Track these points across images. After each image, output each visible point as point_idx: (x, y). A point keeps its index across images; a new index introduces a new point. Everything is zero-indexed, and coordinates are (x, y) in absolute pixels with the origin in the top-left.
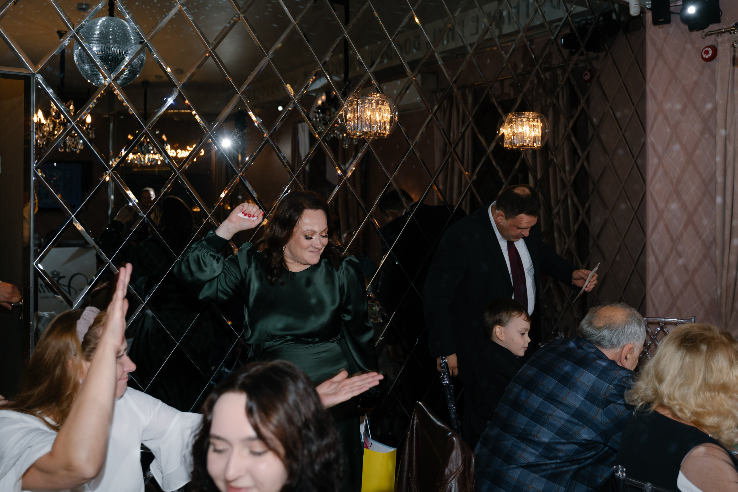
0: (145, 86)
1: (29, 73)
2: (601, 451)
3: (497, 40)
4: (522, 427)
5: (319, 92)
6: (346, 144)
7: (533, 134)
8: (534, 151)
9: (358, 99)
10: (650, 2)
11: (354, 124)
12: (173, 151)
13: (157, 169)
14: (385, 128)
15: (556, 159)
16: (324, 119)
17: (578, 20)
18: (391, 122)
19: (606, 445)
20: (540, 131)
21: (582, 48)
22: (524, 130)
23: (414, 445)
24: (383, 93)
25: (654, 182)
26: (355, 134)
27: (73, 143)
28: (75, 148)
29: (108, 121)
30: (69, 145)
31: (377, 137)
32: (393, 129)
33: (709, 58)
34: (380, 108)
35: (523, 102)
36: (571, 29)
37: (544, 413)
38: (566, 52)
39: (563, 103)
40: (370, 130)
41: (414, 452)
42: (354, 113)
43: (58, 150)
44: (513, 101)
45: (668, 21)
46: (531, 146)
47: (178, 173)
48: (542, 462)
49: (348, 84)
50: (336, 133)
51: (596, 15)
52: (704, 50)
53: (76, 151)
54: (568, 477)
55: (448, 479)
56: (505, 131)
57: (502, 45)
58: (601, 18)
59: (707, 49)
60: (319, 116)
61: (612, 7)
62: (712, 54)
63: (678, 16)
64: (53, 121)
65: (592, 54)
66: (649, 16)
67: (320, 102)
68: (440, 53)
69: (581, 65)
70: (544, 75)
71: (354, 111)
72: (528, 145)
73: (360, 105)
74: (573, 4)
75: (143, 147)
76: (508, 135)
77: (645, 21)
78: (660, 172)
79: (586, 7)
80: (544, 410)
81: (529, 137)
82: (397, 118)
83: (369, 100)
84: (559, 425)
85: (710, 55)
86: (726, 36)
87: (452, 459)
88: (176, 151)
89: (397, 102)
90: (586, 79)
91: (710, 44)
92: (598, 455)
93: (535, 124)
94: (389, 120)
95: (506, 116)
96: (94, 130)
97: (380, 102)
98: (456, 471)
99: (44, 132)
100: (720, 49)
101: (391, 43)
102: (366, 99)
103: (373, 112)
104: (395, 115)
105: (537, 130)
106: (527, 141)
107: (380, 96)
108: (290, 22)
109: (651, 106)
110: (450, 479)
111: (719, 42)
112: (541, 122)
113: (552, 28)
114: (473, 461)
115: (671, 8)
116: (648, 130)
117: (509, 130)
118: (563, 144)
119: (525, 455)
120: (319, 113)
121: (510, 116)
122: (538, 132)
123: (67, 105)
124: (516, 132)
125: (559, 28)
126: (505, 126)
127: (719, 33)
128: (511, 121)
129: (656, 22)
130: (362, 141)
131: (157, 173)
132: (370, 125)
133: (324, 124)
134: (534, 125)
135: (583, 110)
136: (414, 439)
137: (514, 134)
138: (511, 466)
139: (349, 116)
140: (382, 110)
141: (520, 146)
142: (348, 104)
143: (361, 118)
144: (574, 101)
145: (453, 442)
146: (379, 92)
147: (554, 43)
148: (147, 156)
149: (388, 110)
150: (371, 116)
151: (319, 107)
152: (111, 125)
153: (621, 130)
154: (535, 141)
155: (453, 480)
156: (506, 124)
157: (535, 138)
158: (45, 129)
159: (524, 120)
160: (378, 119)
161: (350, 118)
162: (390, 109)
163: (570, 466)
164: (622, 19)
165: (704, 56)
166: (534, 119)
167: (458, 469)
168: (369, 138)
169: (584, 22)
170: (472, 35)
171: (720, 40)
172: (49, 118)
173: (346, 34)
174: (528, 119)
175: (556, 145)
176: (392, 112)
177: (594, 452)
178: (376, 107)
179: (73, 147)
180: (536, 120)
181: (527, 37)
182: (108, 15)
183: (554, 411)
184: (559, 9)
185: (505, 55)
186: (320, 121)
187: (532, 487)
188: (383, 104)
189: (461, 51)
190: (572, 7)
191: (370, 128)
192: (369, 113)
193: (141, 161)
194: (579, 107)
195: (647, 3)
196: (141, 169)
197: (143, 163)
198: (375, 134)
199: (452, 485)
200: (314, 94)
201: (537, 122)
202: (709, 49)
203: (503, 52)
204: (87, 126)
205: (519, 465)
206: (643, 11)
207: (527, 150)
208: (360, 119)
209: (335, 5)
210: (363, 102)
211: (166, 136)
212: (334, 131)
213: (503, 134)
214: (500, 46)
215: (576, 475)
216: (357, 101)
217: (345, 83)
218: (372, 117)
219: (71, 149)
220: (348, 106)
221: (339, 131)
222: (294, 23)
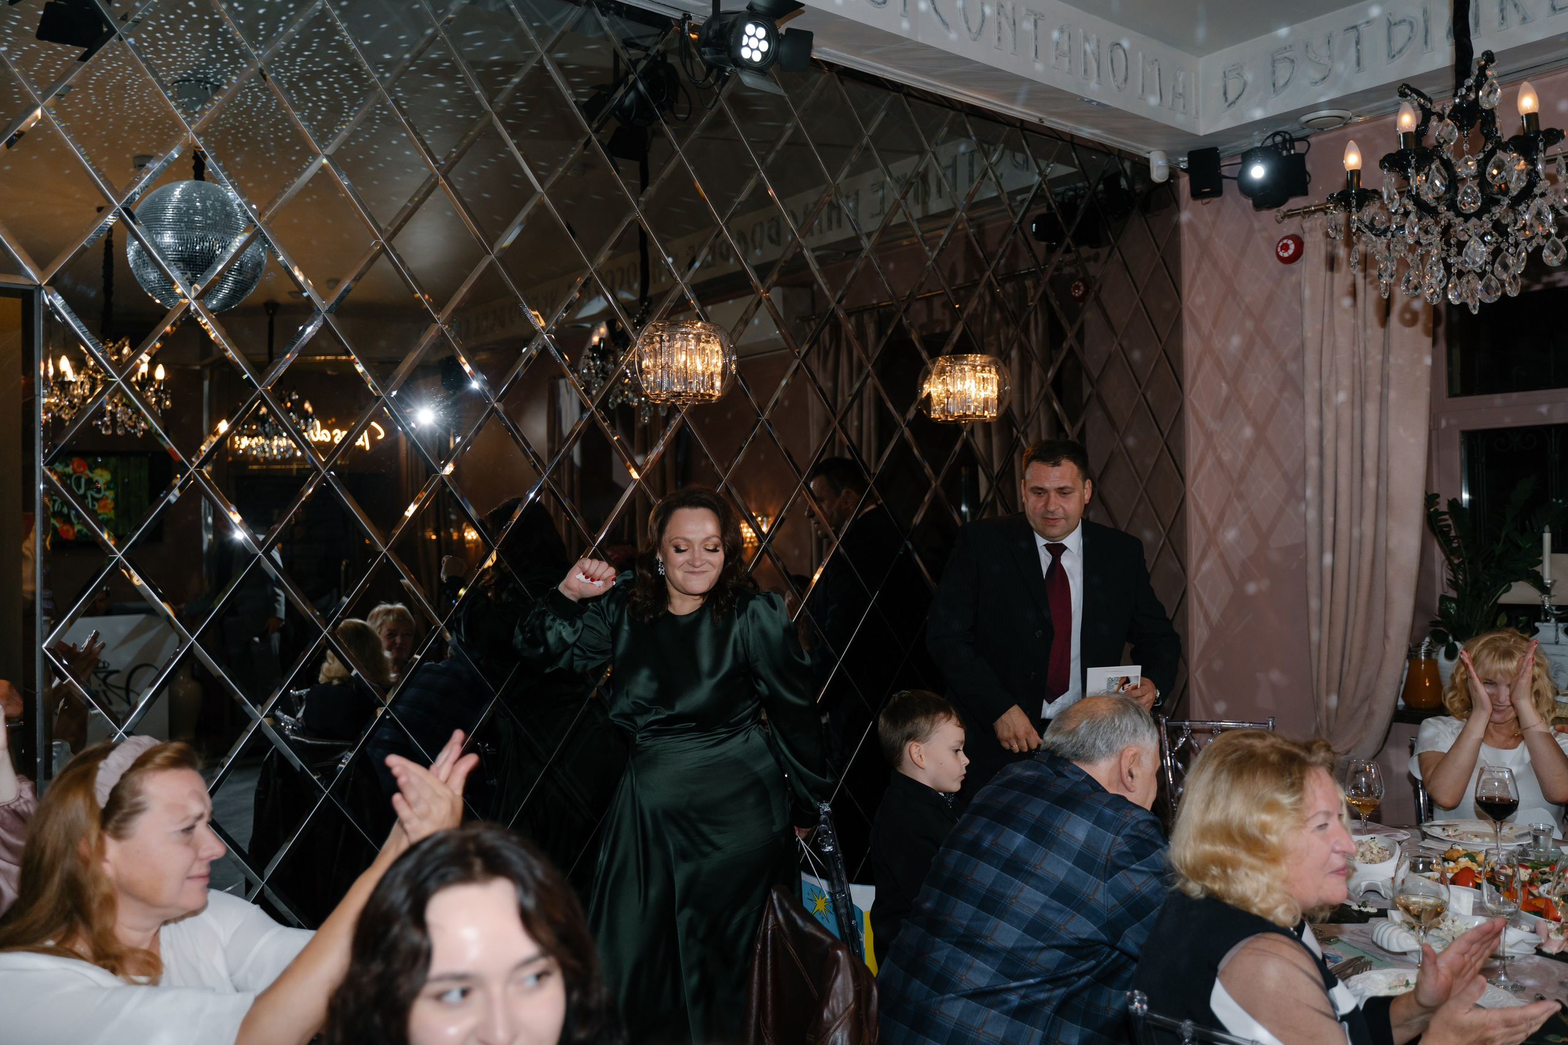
0: (271, 311)
1: (31, 285)
2: (1105, 960)
3: (915, 225)
4: (965, 923)
5: (595, 320)
6: (645, 415)
7: (983, 394)
8: (986, 425)
9: (663, 331)
10: (1186, 159)
11: (655, 378)
12: (326, 431)
13: (295, 466)
14: (713, 384)
15: (1026, 437)
16: (603, 370)
17: (1060, 189)
18: (723, 374)
19: (1113, 948)
20: (996, 389)
21: (1068, 240)
22: (966, 387)
23: (769, 968)
24: (708, 320)
25: (1199, 478)
26: (658, 395)
27: (130, 418)
28: (134, 427)
29: (199, 376)
30: (122, 421)
31: (698, 401)
32: (727, 386)
33: (1290, 256)
34: (704, 349)
35: (964, 335)
36: (1049, 207)
37: (1003, 896)
38: (1040, 247)
39: (1036, 338)
40: (686, 388)
41: (769, 981)
42: (656, 358)
43: (101, 431)
44: (946, 336)
45: (1217, 192)
46: (979, 416)
47: (324, 472)
48: (1002, 986)
49: (648, 306)
50: (627, 396)
51: (1091, 181)
52: (1281, 244)
53: (135, 433)
54: (1048, 1010)
55: (829, 1029)
56: (933, 388)
57: (927, 235)
58: (1101, 187)
59: (1285, 241)
60: (595, 365)
61: (1121, 167)
62: (1295, 250)
63: (1236, 182)
64: (90, 376)
65: (1085, 251)
66: (1185, 182)
67: (596, 339)
68: (813, 250)
69: (1067, 270)
70: (1003, 288)
71: (656, 354)
72: (974, 413)
73: (667, 344)
74: (1051, 161)
75: (266, 425)
76: (938, 396)
77: (1178, 191)
78: (1209, 461)
79: (1074, 166)
80: (1001, 890)
81: (976, 400)
82: (734, 366)
83: (682, 333)
84: (1030, 916)
85: (1291, 252)
86: (1319, 218)
87: (836, 992)
88: (331, 431)
89: (734, 337)
90: (1077, 295)
91: (1291, 232)
92: (1101, 967)
93: (985, 375)
94: (719, 370)
95: (934, 363)
96: (171, 394)
97: (703, 336)
98: (844, 1012)
99: (74, 397)
100: (1308, 240)
101: (721, 231)
102: (677, 332)
103: (691, 356)
104: (730, 360)
105: (990, 388)
106: (972, 407)
107: (704, 327)
108: (533, 190)
109: (1191, 343)
110: (833, 1028)
111: (1306, 230)
112: (997, 372)
113: (1013, 204)
114: (875, 992)
115: (1222, 169)
116: (1187, 386)
117: (940, 387)
118: (1038, 408)
119: (971, 975)
120: (593, 359)
121: (941, 361)
122: (991, 391)
123: (117, 346)
124: (951, 391)
125: (1026, 204)
126: (932, 380)
127: (1307, 213)
128: (942, 372)
129: (1196, 194)
130: (673, 410)
131: (295, 473)
132: (686, 379)
133: (604, 379)
134: (984, 378)
135: (1071, 350)
136: (769, 955)
137: (949, 395)
138: (947, 996)
139: (646, 363)
140: (708, 351)
141: (960, 416)
142: (645, 341)
143: (669, 367)
144: (1055, 335)
145: (837, 960)
146: (700, 319)
147: (1019, 231)
148: (275, 443)
149: (717, 352)
150: (686, 362)
151: (596, 348)
152: (206, 384)
153: (1140, 386)
154: (985, 408)
155: (839, 1030)
156: (933, 377)
157: (986, 401)
158: (76, 392)
159: (967, 368)
160: (700, 368)
161: (647, 367)
162: (723, 349)
163: (1052, 990)
164: (1138, 187)
165: (1281, 254)
166: (983, 367)
167: (847, 1009)
168: (684, 404)
169: (1071, 193)
170: (873, 216)
171: (1307, 224)
172: (83, 372)
173: (638, 213)
174: (974, 367)
175: (1026, 412)
176: (725, 355)
177: (1093, 962)
178: (696, 346)
179: (130, 426)
180: (987, 368)
181: (970, 219)
182: (192, 177)
183: (1021, 890)
184: (1028, 170)
185: (930, 254)
186: (596, 373)
187: (984, 1032)
188: (708, 342)
189: (851, 247)
190: (1048, 166)
191: (685, 384)
192: (683, 358)
193: (264, 451)
194: (1064, 345)
195: (1181, 159)
196: (264, 467)
197: (267, 455)
198: (695, 396)
199: (837, 1039)
200: (588, 325)
201: (990, 372)
202: (1290, 242)
203: (927, 248)
204: (156, 386)
205: (960, 993)
206: (1173, 174)
207: (973, 423)
208: (666, 368)
209: (616, 159)
210: (672, 338)
211: (312, 404)
212: (622, 392)
213: (929, 395)
214: (922, 237)
215: (1064, 1009)
216: (661, 336)
217: (642, 304)
218: (688, 364)
219: (126, 429)
220: (644, 346)
221: (632, 392)
222: (539, 193)
